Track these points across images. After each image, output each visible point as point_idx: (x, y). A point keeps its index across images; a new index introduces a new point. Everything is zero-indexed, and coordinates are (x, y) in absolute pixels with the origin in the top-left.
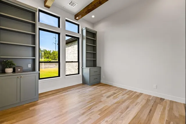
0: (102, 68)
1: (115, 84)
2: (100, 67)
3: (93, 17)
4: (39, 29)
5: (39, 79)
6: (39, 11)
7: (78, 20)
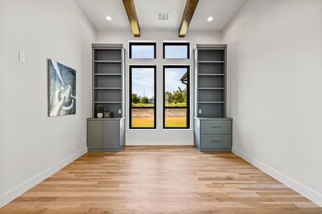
0: (234, 121)
1: (255, 162)
2: (232, 120)
4: (131, 67)
5: (130, 127)
6: (131, 44)
7: (183, 36)
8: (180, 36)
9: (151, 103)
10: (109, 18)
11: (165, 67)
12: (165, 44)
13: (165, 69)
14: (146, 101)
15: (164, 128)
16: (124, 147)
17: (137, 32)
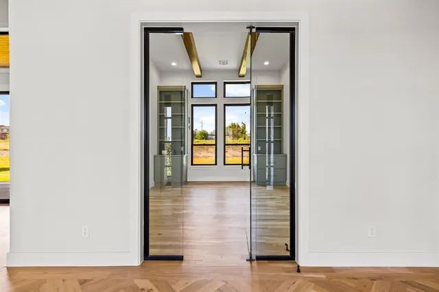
2: (286, 156)
3: (266, 63)
4: (193, 105)
5: (192, 164)
6: (193, 83)
7: (243, 76)
8: (240, 76)
9: (211, 139)
10: (174, 64)
11: (225, 105)
12: (225, 83)
13: (226, 107)
14: (205, 136)
15: (225, 164)
16: (187, 183)
17: (199, 73)
